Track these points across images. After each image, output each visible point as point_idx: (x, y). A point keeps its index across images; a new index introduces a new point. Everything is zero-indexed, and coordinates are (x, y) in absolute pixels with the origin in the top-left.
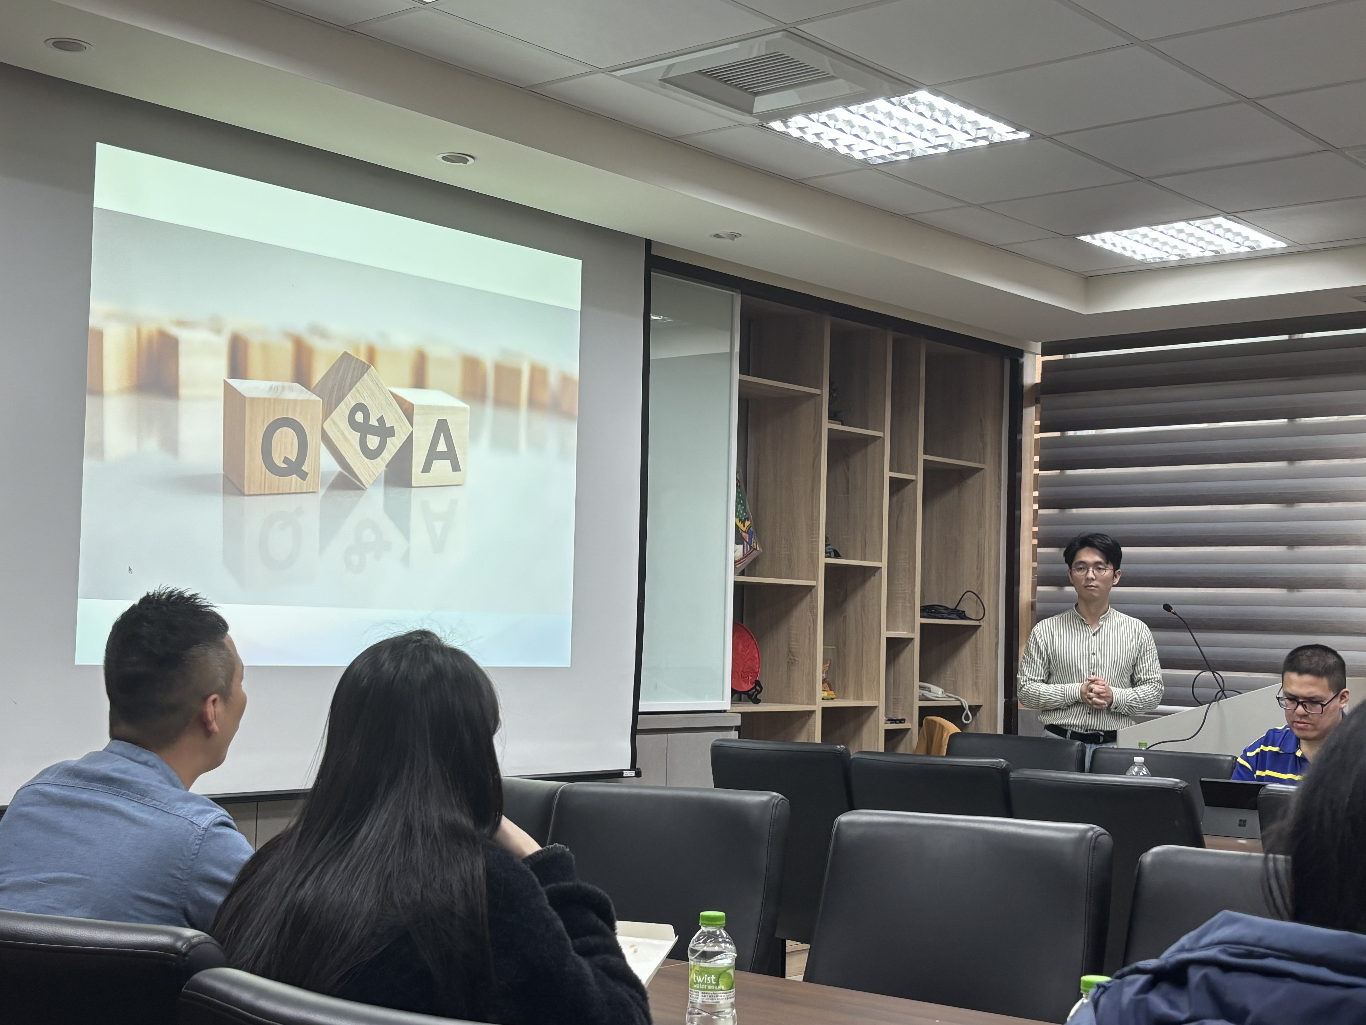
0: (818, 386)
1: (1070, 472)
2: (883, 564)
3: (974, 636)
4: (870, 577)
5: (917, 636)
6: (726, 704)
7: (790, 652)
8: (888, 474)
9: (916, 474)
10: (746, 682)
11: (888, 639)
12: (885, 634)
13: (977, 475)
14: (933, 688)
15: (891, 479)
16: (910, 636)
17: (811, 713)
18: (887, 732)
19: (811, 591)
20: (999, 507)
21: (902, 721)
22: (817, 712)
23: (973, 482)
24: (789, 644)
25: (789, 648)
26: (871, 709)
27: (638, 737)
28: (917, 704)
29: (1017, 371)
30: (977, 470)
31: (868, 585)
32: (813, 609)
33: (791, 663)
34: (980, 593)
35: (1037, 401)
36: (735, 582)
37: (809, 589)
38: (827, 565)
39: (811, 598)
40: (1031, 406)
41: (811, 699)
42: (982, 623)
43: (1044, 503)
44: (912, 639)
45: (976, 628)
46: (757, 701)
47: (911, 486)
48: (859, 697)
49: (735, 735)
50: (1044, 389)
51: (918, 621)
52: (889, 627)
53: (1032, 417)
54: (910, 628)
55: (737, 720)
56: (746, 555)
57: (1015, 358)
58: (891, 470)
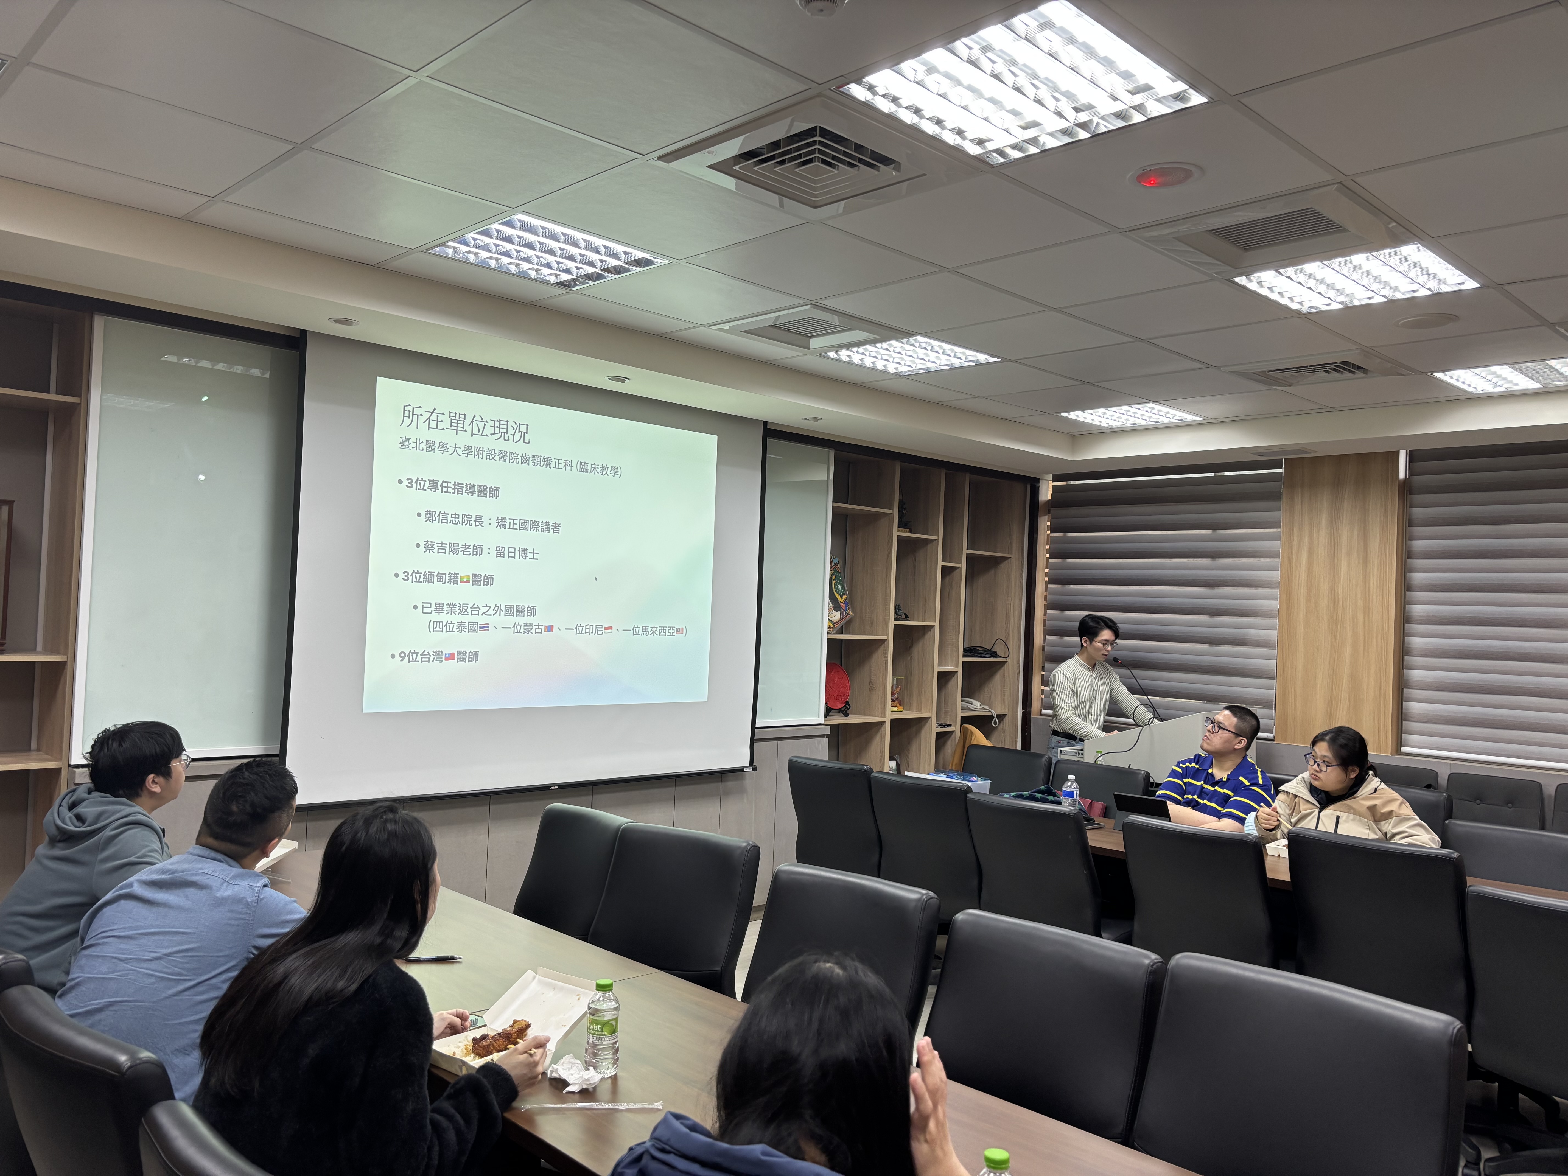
0: (891, 508)
2: (937, 624)
3: (1003, 668)
4: (928, 632)
5: (960, 670)
6: (821, 720)
7: (870, 682)
8: (940, 564)
9: (961, 563)
10: (840, 702)
11: (939, 673)
12: (937, 669)
13: (1006, 562)
14: (974, 702)
15: (943, 567)
16: (955, 670)
17: (883, 723)
18: (937, 733)
19: (884, 642)
20: (1021, 583)
21: (948, 726)
22: (887, 723)
23: (1004, 566)
24: (870, 677)
25: (871, 679)
26: (927, 719)
27: (755, 744)
28: (960, 714)
29: (1035, 492)
30: (1007, 558)
31: (927, 637)
32: (885, 654)
33: (871, 689)
34: (1007, 640)
35: (1049, 512)
36: (827, 640)
37: (882, 641)
38: (895, 626)
39: (885, 647)
40: (1045, 515)
41: (883, 714)
42: (1008, 660)
43: (1051, 581)
44: (957, 672)
45: (1004, 663)
46: (846, 715)
47: (958, 571)
48: (919, 710)
49: (826, 740)
50: (1053, 504)
51: (962, 659)
52: (940, 665)
53: (1044, 523)
54: (955, 665)
55: (828, 731)
56: (841, 619)
57: (1033, 483)
58: (943, 561)
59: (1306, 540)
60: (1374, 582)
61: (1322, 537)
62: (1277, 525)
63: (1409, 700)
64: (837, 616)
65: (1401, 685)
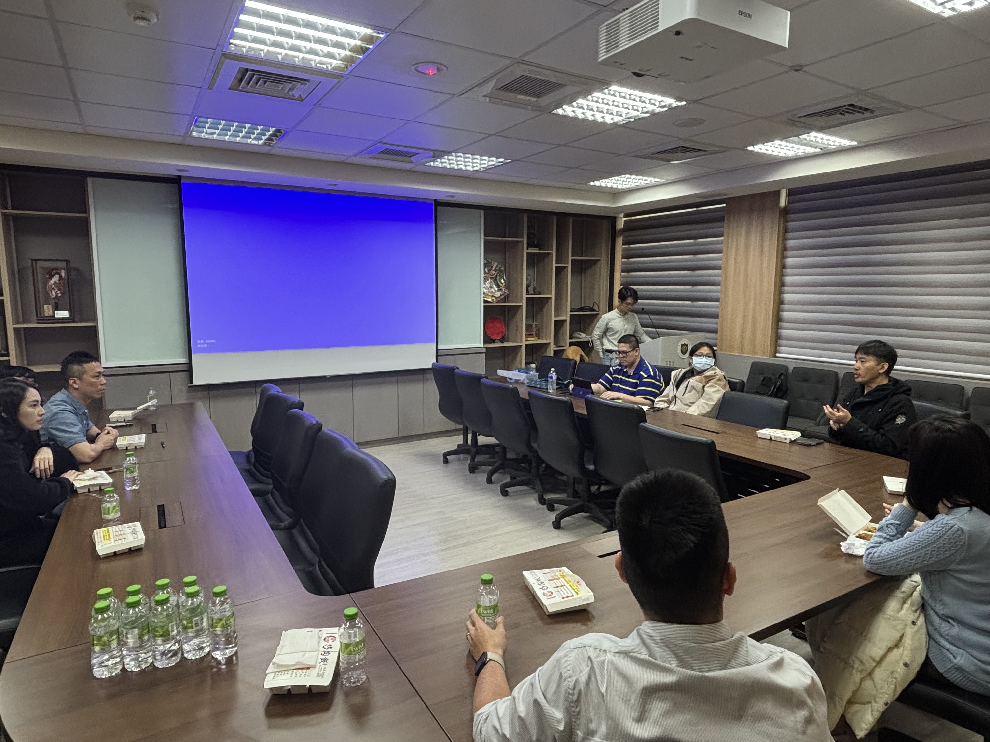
0: (522, 237)
1: (631, 260)
2: (553, 296)
4: (548, 300)
5: (569, 319)
6: (482, 345)
8: (554, 265)
9: (568, 264)
11: (555, 321)
12: (553, 319)
13: (599, 263)
15: (556, 267)
17: (522, 346)
18: (555, 351)
20: (607, 273)
23: (597, 265)
24: (516, 323)
25: (516, 325)
26: (549, 344)
27: (439, 357)
28: (568, 341)
29: (615, 224)
30: (599, 261)
31: (547, 303)
32: (521, 314)
33: (517, 330)
34: (599, 302)
36: (484, 306)
37: (521, 306)
38: (527, 298)
39: (520, 309)
40: (620, 236)
41: (521, 342)
42: (600, 313)
43: (623, 271)
44: (566, 320)
45: (598, 314)
46: (502, 342)
47: (566, 269)
48: (546, 340)
49: (484, 354)
50: (624, 230)
51: (569, 313)
52: (555, 316)
53: (620, 241)
54: (566, 317)
55: (485, 351)
56: (501, 295)
57: (613, 220)
58: (556, 263)
59: (735, 243)
60: (765, 265)
61: (742, 241)
62: (721, 235)
63: (781, 328)
64: (498, 294)
65: (778, 320)
